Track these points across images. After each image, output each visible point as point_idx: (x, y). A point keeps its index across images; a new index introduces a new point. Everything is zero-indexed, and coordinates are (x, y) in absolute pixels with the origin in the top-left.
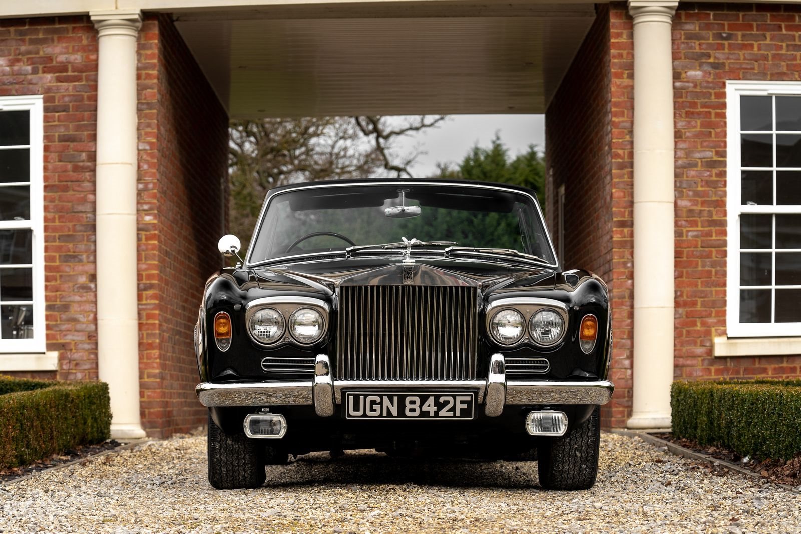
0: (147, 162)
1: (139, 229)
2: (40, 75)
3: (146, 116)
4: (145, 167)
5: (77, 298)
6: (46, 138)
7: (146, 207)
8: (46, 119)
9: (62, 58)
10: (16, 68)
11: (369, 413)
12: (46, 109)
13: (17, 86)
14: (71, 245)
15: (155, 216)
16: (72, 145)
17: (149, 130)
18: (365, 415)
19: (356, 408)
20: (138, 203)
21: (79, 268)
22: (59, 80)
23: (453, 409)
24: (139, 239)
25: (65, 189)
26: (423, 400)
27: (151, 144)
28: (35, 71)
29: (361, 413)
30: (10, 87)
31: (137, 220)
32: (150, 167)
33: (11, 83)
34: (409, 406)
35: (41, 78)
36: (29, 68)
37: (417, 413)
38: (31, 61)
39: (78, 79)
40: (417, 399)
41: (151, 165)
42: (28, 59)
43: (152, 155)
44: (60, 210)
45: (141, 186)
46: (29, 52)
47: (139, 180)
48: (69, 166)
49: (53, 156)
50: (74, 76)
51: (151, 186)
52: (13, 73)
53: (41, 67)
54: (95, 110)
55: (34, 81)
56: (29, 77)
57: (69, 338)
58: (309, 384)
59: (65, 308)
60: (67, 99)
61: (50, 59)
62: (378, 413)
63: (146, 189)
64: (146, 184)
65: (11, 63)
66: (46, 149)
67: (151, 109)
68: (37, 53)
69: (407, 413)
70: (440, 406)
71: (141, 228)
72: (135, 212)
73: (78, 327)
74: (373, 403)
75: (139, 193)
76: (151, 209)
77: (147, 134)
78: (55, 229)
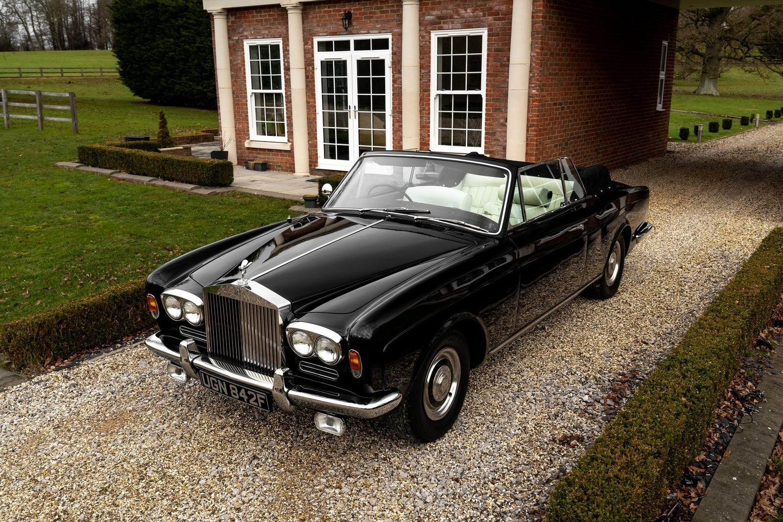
0: (535, 62)
1: (529, 97)
2: (487, 17)
3: (536, 38)
4: (534, 65)
5: (499, 130)
6: (488, 50)
7: (533, 85)
8: (489, 40)
9: (497, 8)
10: (475, 14)
12: (489, 35)
13: (476, 23)
14: (498, 104)
15: (537, 90)
16: (500, 53)
17: (537, 45)
20: (529, 83)
21: (501, 115)
22: (495, 19)
24: (529, 102)
25: (496, 76)
27: (537, 53)
28: (484, 15)
30: (473, 24)
31: (529, 92)
32: (536, 65)
33: (474, 22)
35: (487, 19)
36: (481, 13)
38: (482, 10)
39: (505, 19)
41: (537, 64)
42: (481, 9)
43: (537, 59)
44: (493, 86)
45: (531, 75)
46: (481, 5)
47: (530, 72)
48: (499, 64)
49: (491, 59)
50: (502, 18)
51: (536, 75)
52: (474, 17)
53: (487, 13)
54: (510, 35)
55: (484, 21)
56: (482, 18)
57: (495, 149)
59: (494, 134)
60: (498, 30)
61: (491, 9)
63: (533, 76)
64: (534, 74)
65: (473, 11)
66: (488, 55)
67: (538, 34)
68: (485, 6)
71: (530, 96)
72: (527, 88)
73: (499, 143)
75: (530, 78)
76: (535, 87)
77: (535, 47)
78: (491, 96)
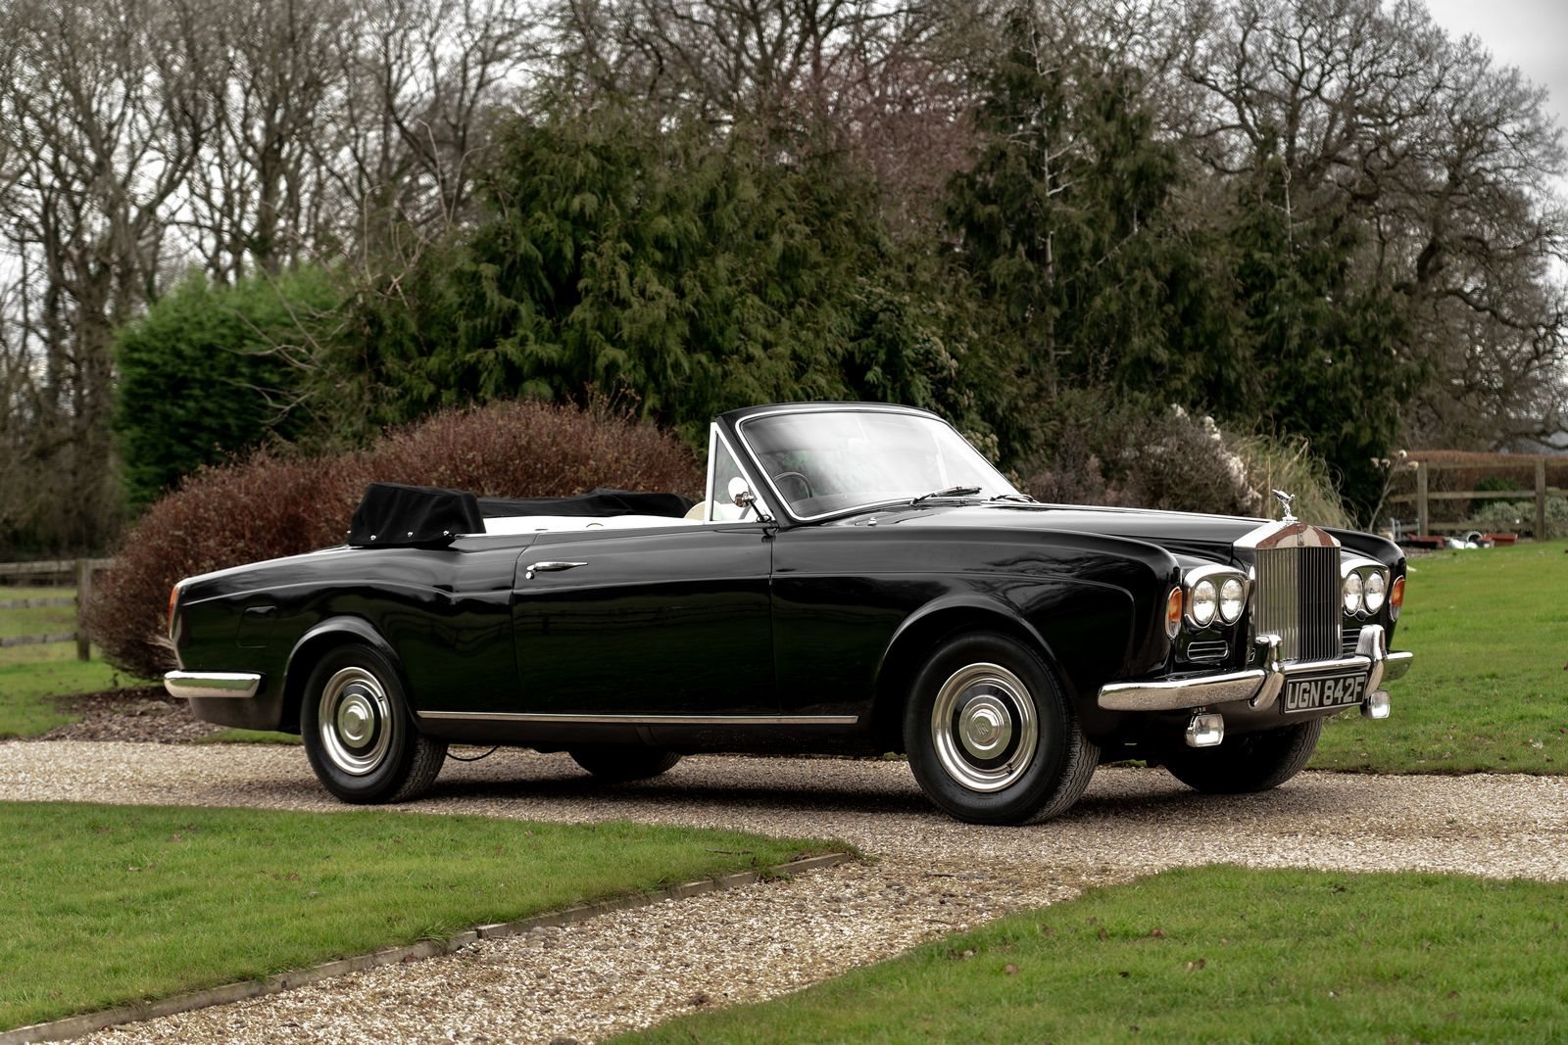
11: (1301, 705)
18: (1298, 708)
19: (1292, 701)
23: (1352, 694)
26: (1337, 681)
29: (1294, 705)
34: (1328, 693)
37: (1330, 701)
40: (1331, 683)
58: (1261, 672)
62: (1305, 704)
69: (1326, 702)
70: (1345, 689)
74: (1305, 691)
